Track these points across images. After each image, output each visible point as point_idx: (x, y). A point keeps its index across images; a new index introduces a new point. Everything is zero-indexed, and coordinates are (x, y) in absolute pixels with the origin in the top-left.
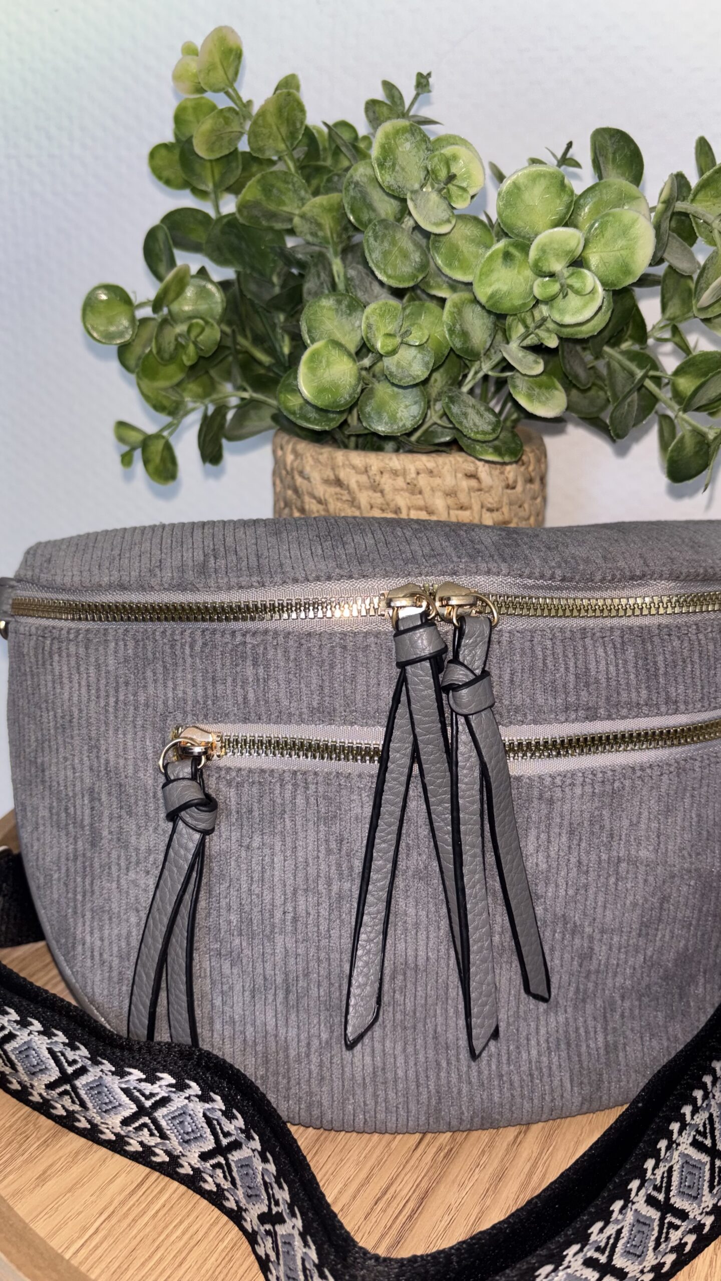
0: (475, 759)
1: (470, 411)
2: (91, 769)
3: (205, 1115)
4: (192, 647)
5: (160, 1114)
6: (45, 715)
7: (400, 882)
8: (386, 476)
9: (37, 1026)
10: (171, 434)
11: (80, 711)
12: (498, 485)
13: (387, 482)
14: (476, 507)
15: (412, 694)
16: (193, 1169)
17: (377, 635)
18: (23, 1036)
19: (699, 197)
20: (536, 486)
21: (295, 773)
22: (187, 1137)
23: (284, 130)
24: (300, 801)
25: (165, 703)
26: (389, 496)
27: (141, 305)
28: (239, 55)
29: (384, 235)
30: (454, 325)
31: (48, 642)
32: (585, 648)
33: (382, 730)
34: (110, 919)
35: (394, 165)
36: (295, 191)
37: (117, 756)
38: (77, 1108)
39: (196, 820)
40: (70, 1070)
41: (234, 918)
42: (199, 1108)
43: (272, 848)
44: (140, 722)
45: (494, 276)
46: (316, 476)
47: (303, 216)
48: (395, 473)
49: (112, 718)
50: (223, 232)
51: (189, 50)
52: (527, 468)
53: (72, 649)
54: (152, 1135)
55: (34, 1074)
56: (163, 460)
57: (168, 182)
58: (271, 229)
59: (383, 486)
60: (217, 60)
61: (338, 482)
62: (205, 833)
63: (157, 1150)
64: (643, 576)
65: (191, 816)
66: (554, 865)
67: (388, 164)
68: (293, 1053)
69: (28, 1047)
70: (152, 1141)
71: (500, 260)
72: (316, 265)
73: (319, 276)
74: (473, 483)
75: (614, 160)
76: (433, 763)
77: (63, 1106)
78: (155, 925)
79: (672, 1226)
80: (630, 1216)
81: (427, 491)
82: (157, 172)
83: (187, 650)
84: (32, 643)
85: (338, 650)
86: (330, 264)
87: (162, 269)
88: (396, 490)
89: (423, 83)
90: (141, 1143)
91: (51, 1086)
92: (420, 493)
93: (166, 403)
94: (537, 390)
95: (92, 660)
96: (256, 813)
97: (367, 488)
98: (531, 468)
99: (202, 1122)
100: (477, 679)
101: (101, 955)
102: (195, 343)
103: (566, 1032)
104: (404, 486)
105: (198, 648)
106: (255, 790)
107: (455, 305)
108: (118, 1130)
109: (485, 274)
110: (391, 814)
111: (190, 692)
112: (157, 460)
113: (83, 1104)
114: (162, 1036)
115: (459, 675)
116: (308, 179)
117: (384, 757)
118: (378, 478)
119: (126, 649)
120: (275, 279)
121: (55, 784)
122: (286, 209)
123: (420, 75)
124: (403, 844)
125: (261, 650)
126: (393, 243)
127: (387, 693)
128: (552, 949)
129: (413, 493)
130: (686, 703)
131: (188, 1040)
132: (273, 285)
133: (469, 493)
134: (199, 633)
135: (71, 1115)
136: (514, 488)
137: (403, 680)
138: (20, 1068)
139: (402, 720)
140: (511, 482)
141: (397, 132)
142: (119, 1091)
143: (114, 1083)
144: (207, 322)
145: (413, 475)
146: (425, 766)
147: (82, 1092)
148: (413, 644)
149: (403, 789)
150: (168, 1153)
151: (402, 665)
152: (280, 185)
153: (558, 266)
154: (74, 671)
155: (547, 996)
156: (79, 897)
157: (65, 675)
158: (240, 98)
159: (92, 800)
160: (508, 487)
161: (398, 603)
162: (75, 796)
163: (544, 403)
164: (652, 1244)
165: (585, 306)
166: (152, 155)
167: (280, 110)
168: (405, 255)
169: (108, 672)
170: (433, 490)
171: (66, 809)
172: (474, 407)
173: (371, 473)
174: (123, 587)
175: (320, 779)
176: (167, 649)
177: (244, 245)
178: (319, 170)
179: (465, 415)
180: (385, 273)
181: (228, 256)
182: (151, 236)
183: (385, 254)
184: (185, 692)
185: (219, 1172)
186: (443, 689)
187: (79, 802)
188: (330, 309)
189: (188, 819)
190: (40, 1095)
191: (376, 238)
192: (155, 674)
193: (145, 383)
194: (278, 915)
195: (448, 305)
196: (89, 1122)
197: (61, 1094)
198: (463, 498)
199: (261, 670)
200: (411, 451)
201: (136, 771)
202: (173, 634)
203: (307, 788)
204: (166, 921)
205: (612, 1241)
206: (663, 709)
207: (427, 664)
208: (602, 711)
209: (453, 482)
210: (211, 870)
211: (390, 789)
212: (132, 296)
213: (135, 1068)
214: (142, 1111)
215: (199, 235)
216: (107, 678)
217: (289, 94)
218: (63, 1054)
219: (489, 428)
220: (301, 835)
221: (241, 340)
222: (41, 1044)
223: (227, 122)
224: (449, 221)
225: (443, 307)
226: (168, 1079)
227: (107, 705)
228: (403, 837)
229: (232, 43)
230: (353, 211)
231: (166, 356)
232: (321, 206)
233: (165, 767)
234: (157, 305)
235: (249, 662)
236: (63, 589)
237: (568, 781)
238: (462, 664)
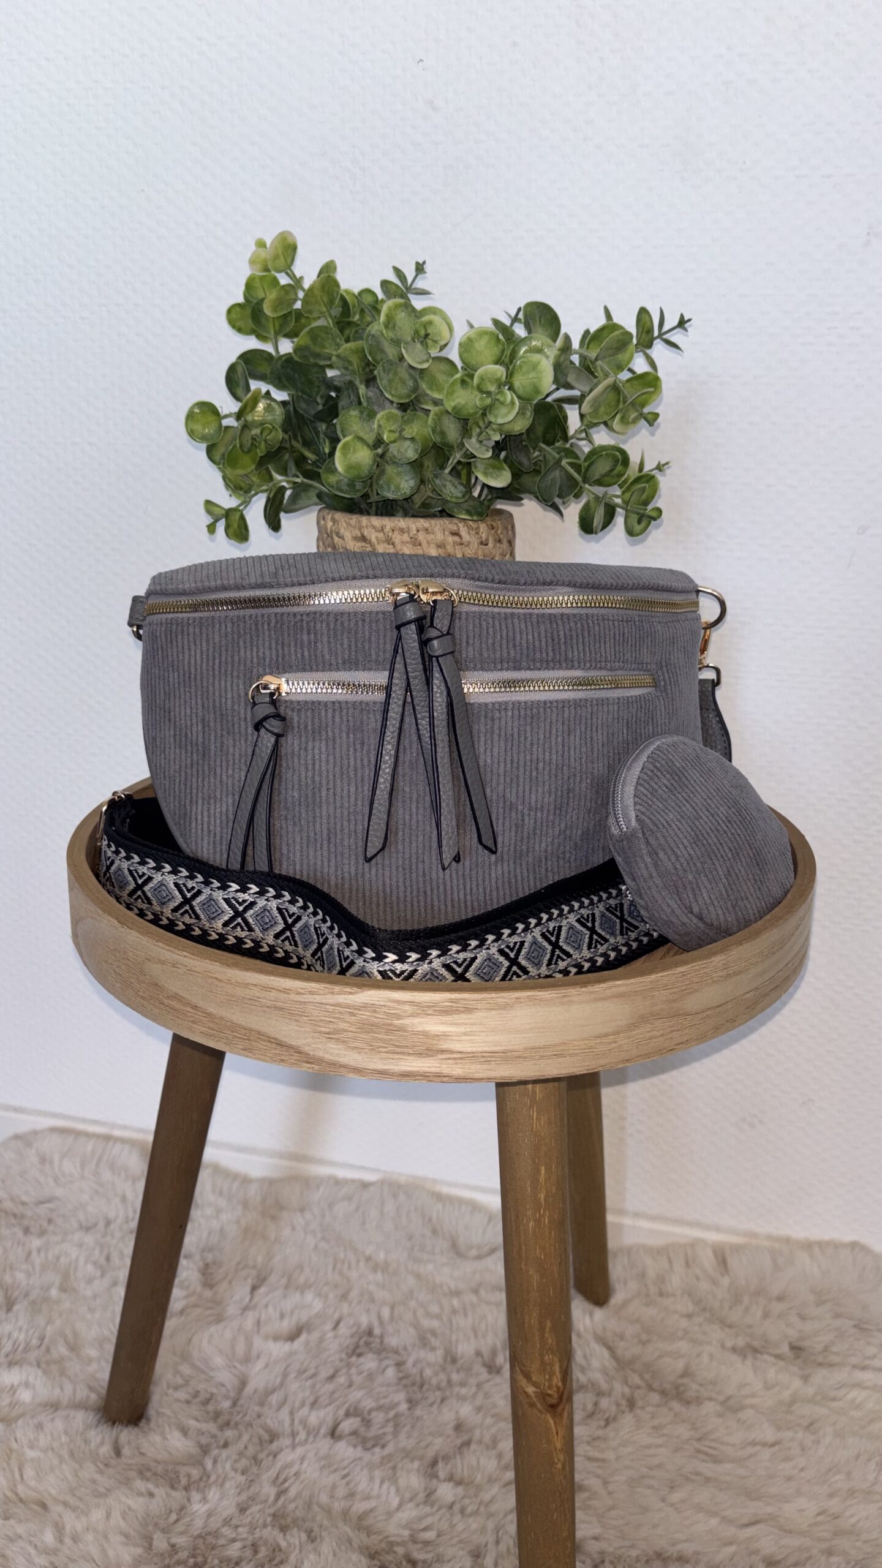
0: (443, 688)
1: (448, 483)
2: (203, 707)
3: (278, 909)
4: (269, 624)
5: (249, 915)
6: (171, 675)
7: (400, 769)
8: (396, 533)
9: (168, 868)
10: (246, 507)
11: (196, 669)
12: (475, 542)
13: (397, 538)
15: (405, 646)
16: (269, 945)
17: (384, 613)
18: (158, 877)
19: (591, 346)
20: (505, 545)
21: (333, 703)
22: (266, 926)
23: (325, 299)
24: (337, 719)
25: (252, 662)
26: (399, 547)
27: (226, 416)
28: (294, 248)
29: (390, 370)
30: (436, 427)
31: (174, 627)
32: (513, 623)
33: (387, 673)
34: (215, 802)
35: (394, 326)
36: (333, 339)
37: (220, 697)
38: (193, 921)
39: (272, 726)
40: (189, 895)
41: (296, 794)
42: (274, 904)
43: (320, 749)
44: (235, 673)
45: (455, 395)
46: (348, 535)
47: (338, 356)
48: (402, 531)
49: (217, 672)
50: (283, 367)
51: (261, 244)
52: (496, 532)
53: (191, 630)
54: (243, 930)
55: (164, 904)
56: (239, 526)
57: (240, 330)
58: (316, 365)
59: (394, 540)
60: (280, 252)
61: (363, 539)
62: (278, 736)
63: (246, 940)
64: (551, 583)
65: (270, 725)
66: (496, 761)
67: (391, 326)
68: (333, 883)
69: (162, 884)
70: (243, 934)
71: (459, 385)
72: (347, 389)
73: (349, 397)
74: (457, 539)
75: (540, 322)
76: (418, 691)
77: (183, 923)
78: (247, 796)
79: (559, 957)
80: (529, 938)
81: (424, 544)
82: (232, 323)
83: (266, 627)
84: (163, 628)
85: (360, 623)
86: (357, 389)
87: (240, 392)
88: (403, 543)
89: (420, 268)
90: (236, 937)
91: (175, 910)
92: (420, 545)
93: (243, 485)
94: (491, 470)
95: (204, 636)
96: (310, 728)
97: (383, 542)
98: (499, 532)
99: (275, 912)
100: (443, 635)
101: (208, 827)
102: (266, 441)
103: (509, 879)
104: (408, 539)
105: (272, 625)
106: (309, 713)
107: (436, 414)
108: (220, 931)
109: (451, 393)
110: (394, 726)
111: (267, 653)
112: (236, 526)
113: (197, 917)
114: (250, 867)
115: (433, 633)
116: (342, 331)
117: (388, 689)
118: (390, 534)
119: (226, 628)
120: (319, 400)
121: (178, 719)
122: (326, 351)
123: (417, 263)
124: (401, 747)
125: (312, 624)
126: (395, 374)
127: (390, 647)
128: (497, 819)
129: (415, 545)
130: (579, 663)
131: (266, 869)
132: (318, 404)
133: (454, 545)
134: (273, 615)
135: (189, 927)
136: (486, 545)
137: (399, 638)
138: (154, 902)
139: (399, 666)
140: (484, 540)
141: (397, 306)
142: (222, 901)
143: (219, 895)
144: (273, 427)
145: (415, 532)
146: (414, 693)
147: (197, 909)
148: (404, 614)
149: (400, 709)
150: (252, 940)
151: (398, 628)
152: (323, 335)
153: (492, 388)
154: (192, 644)
155: (494, 849)
156: (194, 791)
157: (186, 647)
158: (295, 276)
159: (204, 728)
160: (482, 543)
161: (396, 590)
162: (192, 725)
163: (496, 478)
164: (545, 962)
165: (509, 412)
166: (229, 311)
167: (323, 287)
168: (403, 382)
169: (214, 643)
170: (428, 542)
171: (186, 734)
172: (451, 481)
173: (386, 531)
174: (225, 588)
175: (350, 705)
176: (253, 627)
177: (297, 376)
178: (350, 324)
179: (445, 486)
180: (391, 393)
181: (286, 383)
182: (232, 370)
183: (390, 381)
184: (264, 653)
185: (287, 943)
186: (424, 643)
187: (194, 729)
188: (356, 416)
189: (267, 726)
190: (168, 918)
191: (384, 371)
192: (245, 643)
193: (228, 471)
194: (324, 793)
195: (432, 414)
196: (200, 929)
197: (182, 914)
198: (450, 549)
199: (312, 636)
200: (413, 516)
201: (233, 706)
202: (257, 616)
203: (341, 711)
204: (253, 791)
205: (517, 946)
206: (564, 665)
207: (413, 627)
208: (524, 663)
209: (443, 537)
210: (281, 766)
211: (393, 709)
212: (220, 410)
213: (233, 882)
214: (237, 914)
215: (265, 369)
216: (214, 648)
217: (329, 276)
218: (185, 885)
219: (460, 495)
220: (338, 741)
221: (294, 443)
222: (170, 880)
223: (287, 293)
224: (427, 361)
225: (428, 415)
226: (254, 889)
227: (214, 664)
228: (402, 741)
229: (290, 240)
230: (370, 354)
231: (246, 450)
232: (351, 349)
233: (253, 698)
234: (239, 416)
235: (305, 632)
236: (184, 593)
237: (503, 707)
238: (435, 628)
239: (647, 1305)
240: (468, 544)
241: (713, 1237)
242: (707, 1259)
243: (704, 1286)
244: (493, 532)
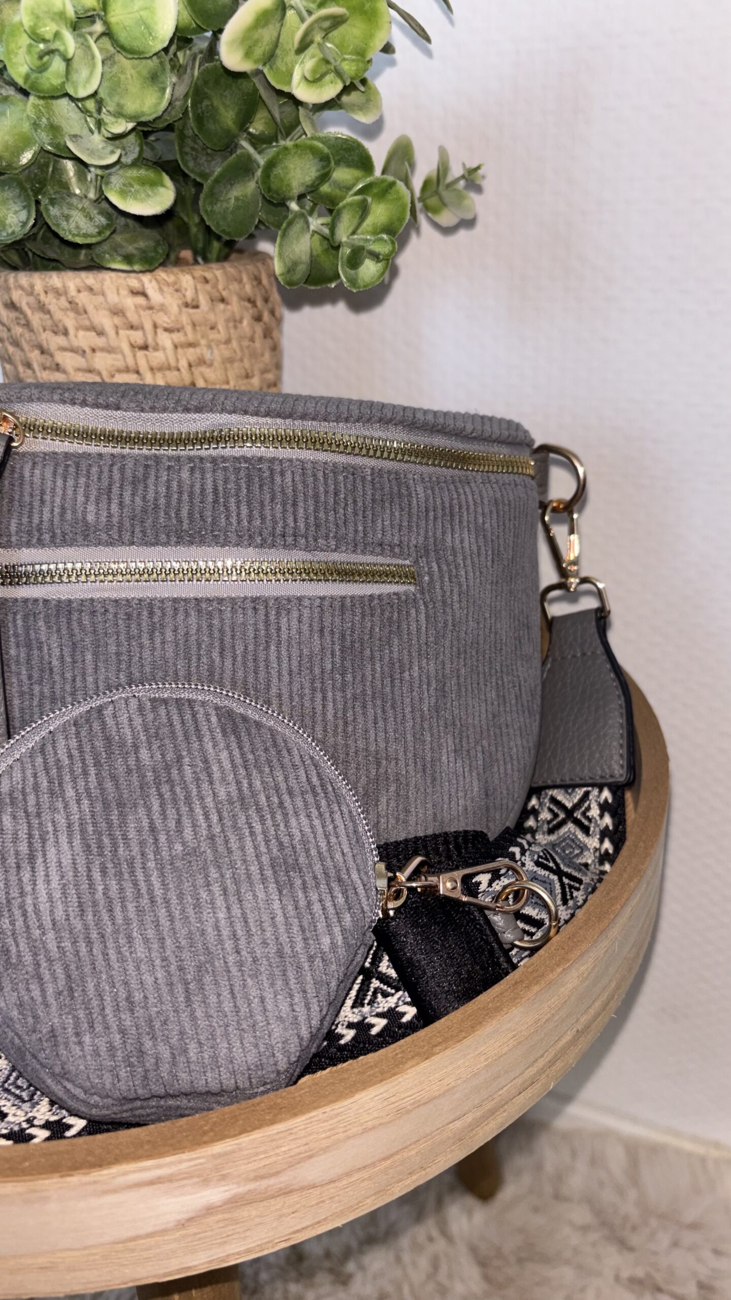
1: (75, 213)
8: (50, 296)
12: (173, 303)
14: (148, 327)
48: (58, 293)
74: (140, 300)
81: (90, 309)
92: (86, 312)
94: (137, 187)
104: (68, 305)
118: (43, 297)
133: (137, 312)
140: (189, 299)
145: (74, 293)
160: (187, 305)
163: (142, 201)
170: (98, 309)
172: (83, 210)
173: (37, 292)
179: (67, 218)
198: (132, 317)
209: (118, 300)
239: (536, 1210)
240: (163, 308)
241: (627, 1128)
242: (616, 1158)
243: (608, 1196)
244: (208, 287)
